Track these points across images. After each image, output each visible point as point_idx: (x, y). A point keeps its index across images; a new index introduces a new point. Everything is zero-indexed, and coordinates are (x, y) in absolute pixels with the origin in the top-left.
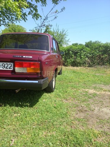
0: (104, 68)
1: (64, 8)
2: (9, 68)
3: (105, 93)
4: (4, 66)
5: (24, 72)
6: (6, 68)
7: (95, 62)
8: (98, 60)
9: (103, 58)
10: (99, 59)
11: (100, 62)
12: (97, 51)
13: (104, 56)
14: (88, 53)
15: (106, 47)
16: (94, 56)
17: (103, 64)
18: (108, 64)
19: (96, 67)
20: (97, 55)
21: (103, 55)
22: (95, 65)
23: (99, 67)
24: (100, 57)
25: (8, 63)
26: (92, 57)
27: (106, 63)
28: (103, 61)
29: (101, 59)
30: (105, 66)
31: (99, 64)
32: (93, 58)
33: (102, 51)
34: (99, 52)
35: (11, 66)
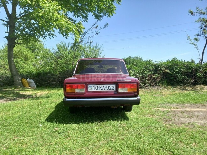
0: (158, 89)
1: (107, 24)
2: (112, 89)
3: (174, 110)
4: (108, 88)
5: (125, 92)
6: (110, 89)
7: (146, 83)
8: (149, 81)
9: (154, 78)
10: (150, 79)
11: (151, 82)
12: (147, 70)
13: (155, 76)
14: (137, 73)
15: (156, 66)
16: (144, 76)
17: (156, 85)
18: (161, 85)
19: (149, 89)
20: (148, 75)
21: (154, 74)
22: (147, 87)
23: (152, 88)
24: (151, 77)
25: (112, 86)
26: (142, 77)
27: (158, 83)
28: (155, 81)
29: (152, 79)
30: (159, 87)
31: (150, 85)
32: (144, 78)
33: (152, 71)
34: (150, 71)
35: (114, 88)
